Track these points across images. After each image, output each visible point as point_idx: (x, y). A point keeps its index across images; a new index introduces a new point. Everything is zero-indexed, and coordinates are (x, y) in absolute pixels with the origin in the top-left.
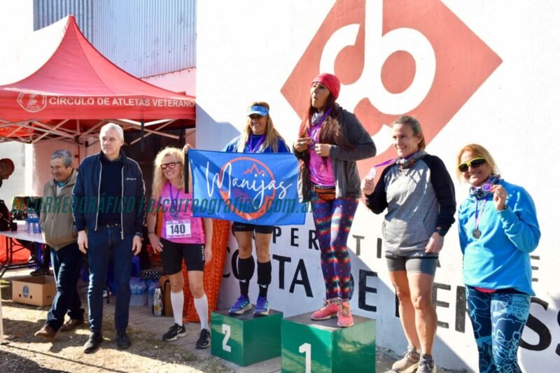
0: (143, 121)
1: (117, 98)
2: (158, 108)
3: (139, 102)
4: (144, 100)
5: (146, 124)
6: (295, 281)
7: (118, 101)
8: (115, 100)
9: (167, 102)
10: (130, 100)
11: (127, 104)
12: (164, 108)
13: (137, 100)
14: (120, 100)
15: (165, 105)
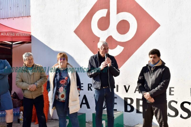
0: (12, 42)
1: (3, 32)
2: (17, 37)
3: (11, 34)
4: (13, 33)
5: (14, 43)
6: (82, 103)
7: (3, 34)
8: (2, 33)
9: (21, 34)
10: (7, 33)
11: (7, 35)
12: (20, 37)
13: (10, 33)
14: (4, 33)
15: (20, 35)
